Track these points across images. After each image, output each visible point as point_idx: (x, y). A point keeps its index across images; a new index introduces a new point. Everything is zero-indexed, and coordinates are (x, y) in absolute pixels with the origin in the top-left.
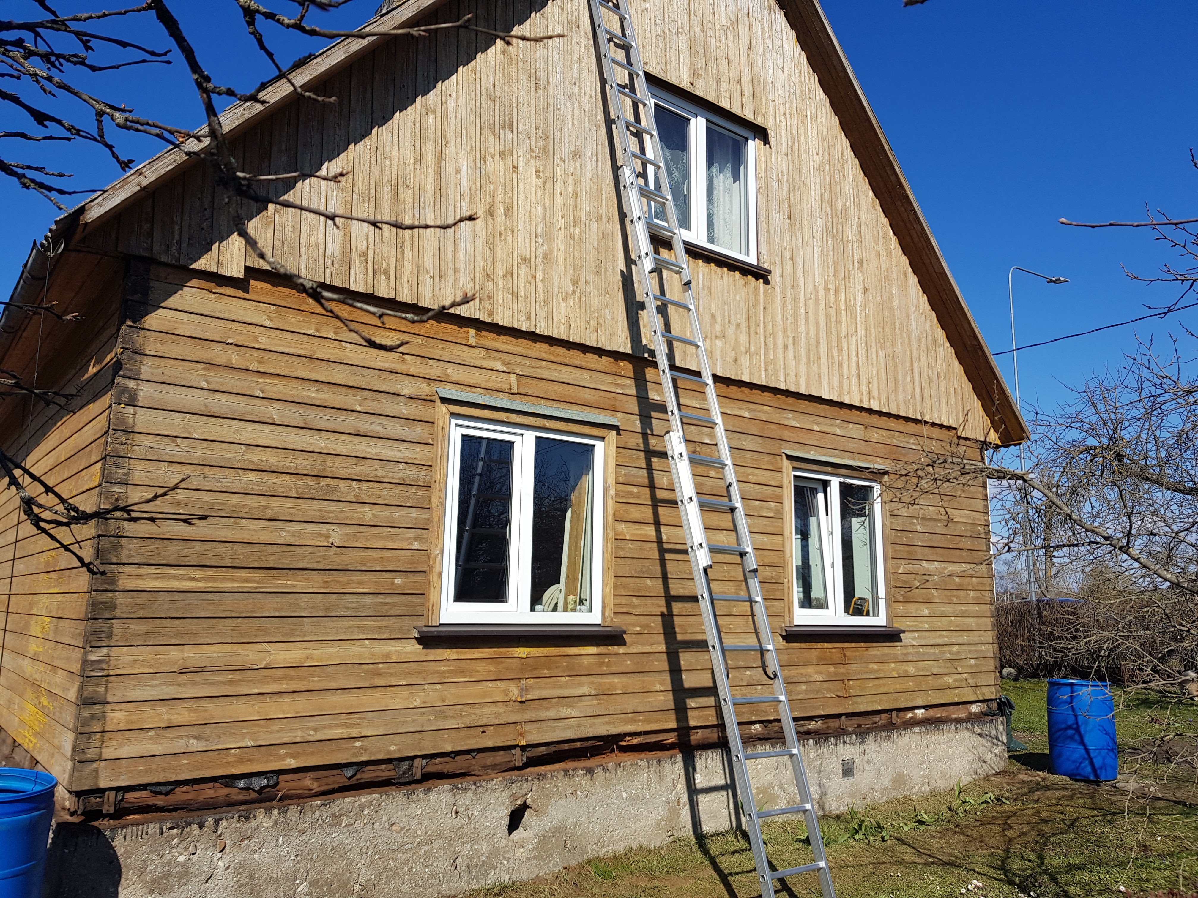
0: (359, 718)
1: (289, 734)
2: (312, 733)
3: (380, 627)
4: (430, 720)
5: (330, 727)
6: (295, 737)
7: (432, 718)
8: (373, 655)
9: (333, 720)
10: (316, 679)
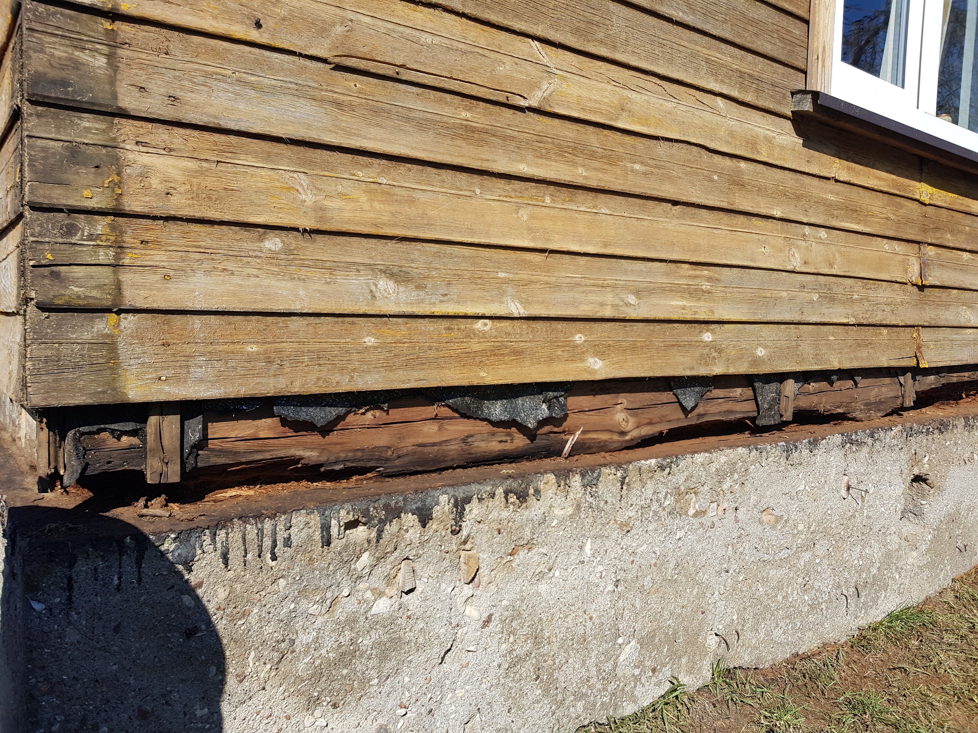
0: (710, 279)
1: (592, 297)
2: (632, 299)
3: (741, 75)
4: (811, 302)
5: (664, 290)
6: (602, 305)
7: (815, 297)
8: (731, 134)
9: (667, 274)
10: (637, 167)
